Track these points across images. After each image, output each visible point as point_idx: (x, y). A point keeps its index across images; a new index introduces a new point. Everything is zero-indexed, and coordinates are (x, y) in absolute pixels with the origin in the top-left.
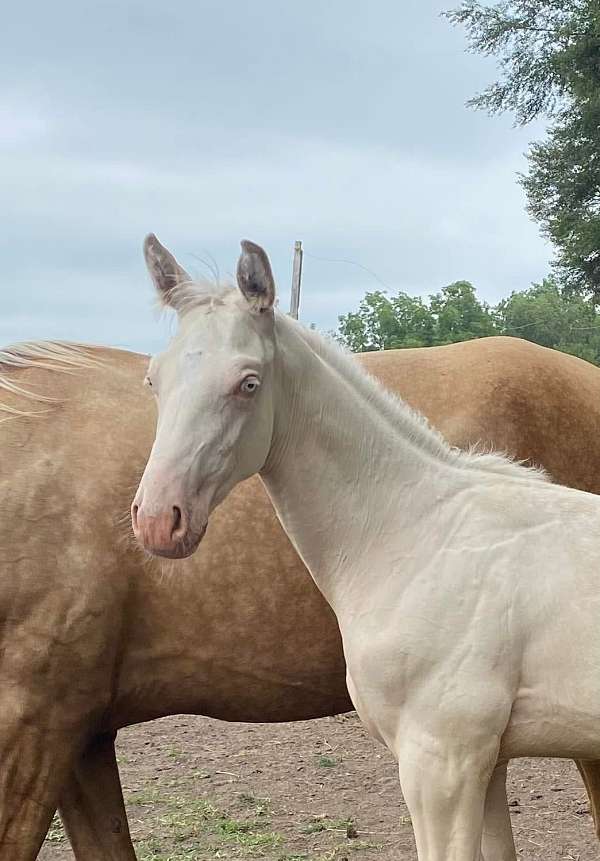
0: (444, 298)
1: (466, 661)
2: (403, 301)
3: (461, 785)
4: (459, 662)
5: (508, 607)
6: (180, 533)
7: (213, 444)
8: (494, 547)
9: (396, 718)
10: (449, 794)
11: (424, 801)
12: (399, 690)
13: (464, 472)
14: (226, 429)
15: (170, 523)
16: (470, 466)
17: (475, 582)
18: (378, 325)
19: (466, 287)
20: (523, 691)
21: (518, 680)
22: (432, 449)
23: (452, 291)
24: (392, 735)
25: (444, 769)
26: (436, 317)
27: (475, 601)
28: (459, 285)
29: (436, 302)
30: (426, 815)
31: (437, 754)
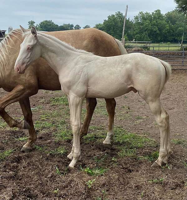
0: (155, 13)
1: (79, 84)
2: (147, 13)
3: (79, 101)
4: (79, 83)
5: (86, 75)
6: (19, 71)
7: (25, 57)
8: (84, 65)
9: (69, 92)
10: (78, 103)
11: (74, 104)
12: (69, 88)
13: (78, 53)
14: (27, 55)
15: (17, 70)
16: (79, 52)
17: (81, 71)
18: (141, 18)
19: (159, 10)
20: (88, 88)
21: (88, 86)
22: (72, 50)
23: (156, 11)
24: (69, 94)
25: (77, 99)
26: (153, 16)
27: (81, 74)
28: (158, 10)
29: (153, 13)
30: (74, 106)
31: (76, 97)
